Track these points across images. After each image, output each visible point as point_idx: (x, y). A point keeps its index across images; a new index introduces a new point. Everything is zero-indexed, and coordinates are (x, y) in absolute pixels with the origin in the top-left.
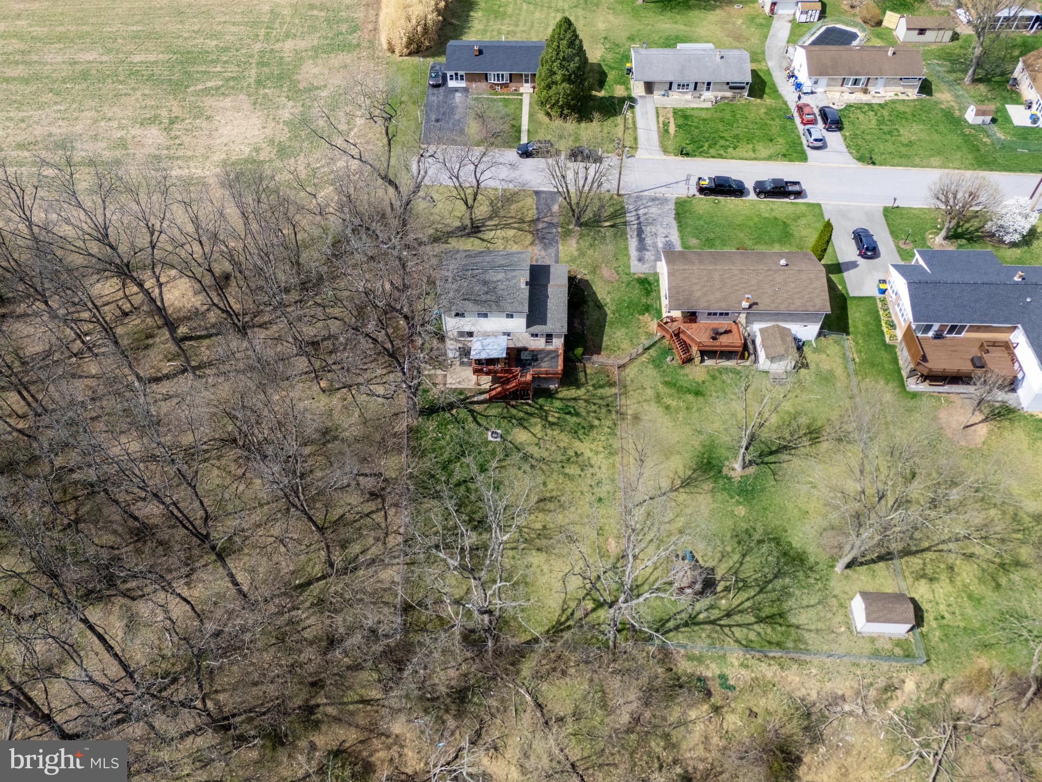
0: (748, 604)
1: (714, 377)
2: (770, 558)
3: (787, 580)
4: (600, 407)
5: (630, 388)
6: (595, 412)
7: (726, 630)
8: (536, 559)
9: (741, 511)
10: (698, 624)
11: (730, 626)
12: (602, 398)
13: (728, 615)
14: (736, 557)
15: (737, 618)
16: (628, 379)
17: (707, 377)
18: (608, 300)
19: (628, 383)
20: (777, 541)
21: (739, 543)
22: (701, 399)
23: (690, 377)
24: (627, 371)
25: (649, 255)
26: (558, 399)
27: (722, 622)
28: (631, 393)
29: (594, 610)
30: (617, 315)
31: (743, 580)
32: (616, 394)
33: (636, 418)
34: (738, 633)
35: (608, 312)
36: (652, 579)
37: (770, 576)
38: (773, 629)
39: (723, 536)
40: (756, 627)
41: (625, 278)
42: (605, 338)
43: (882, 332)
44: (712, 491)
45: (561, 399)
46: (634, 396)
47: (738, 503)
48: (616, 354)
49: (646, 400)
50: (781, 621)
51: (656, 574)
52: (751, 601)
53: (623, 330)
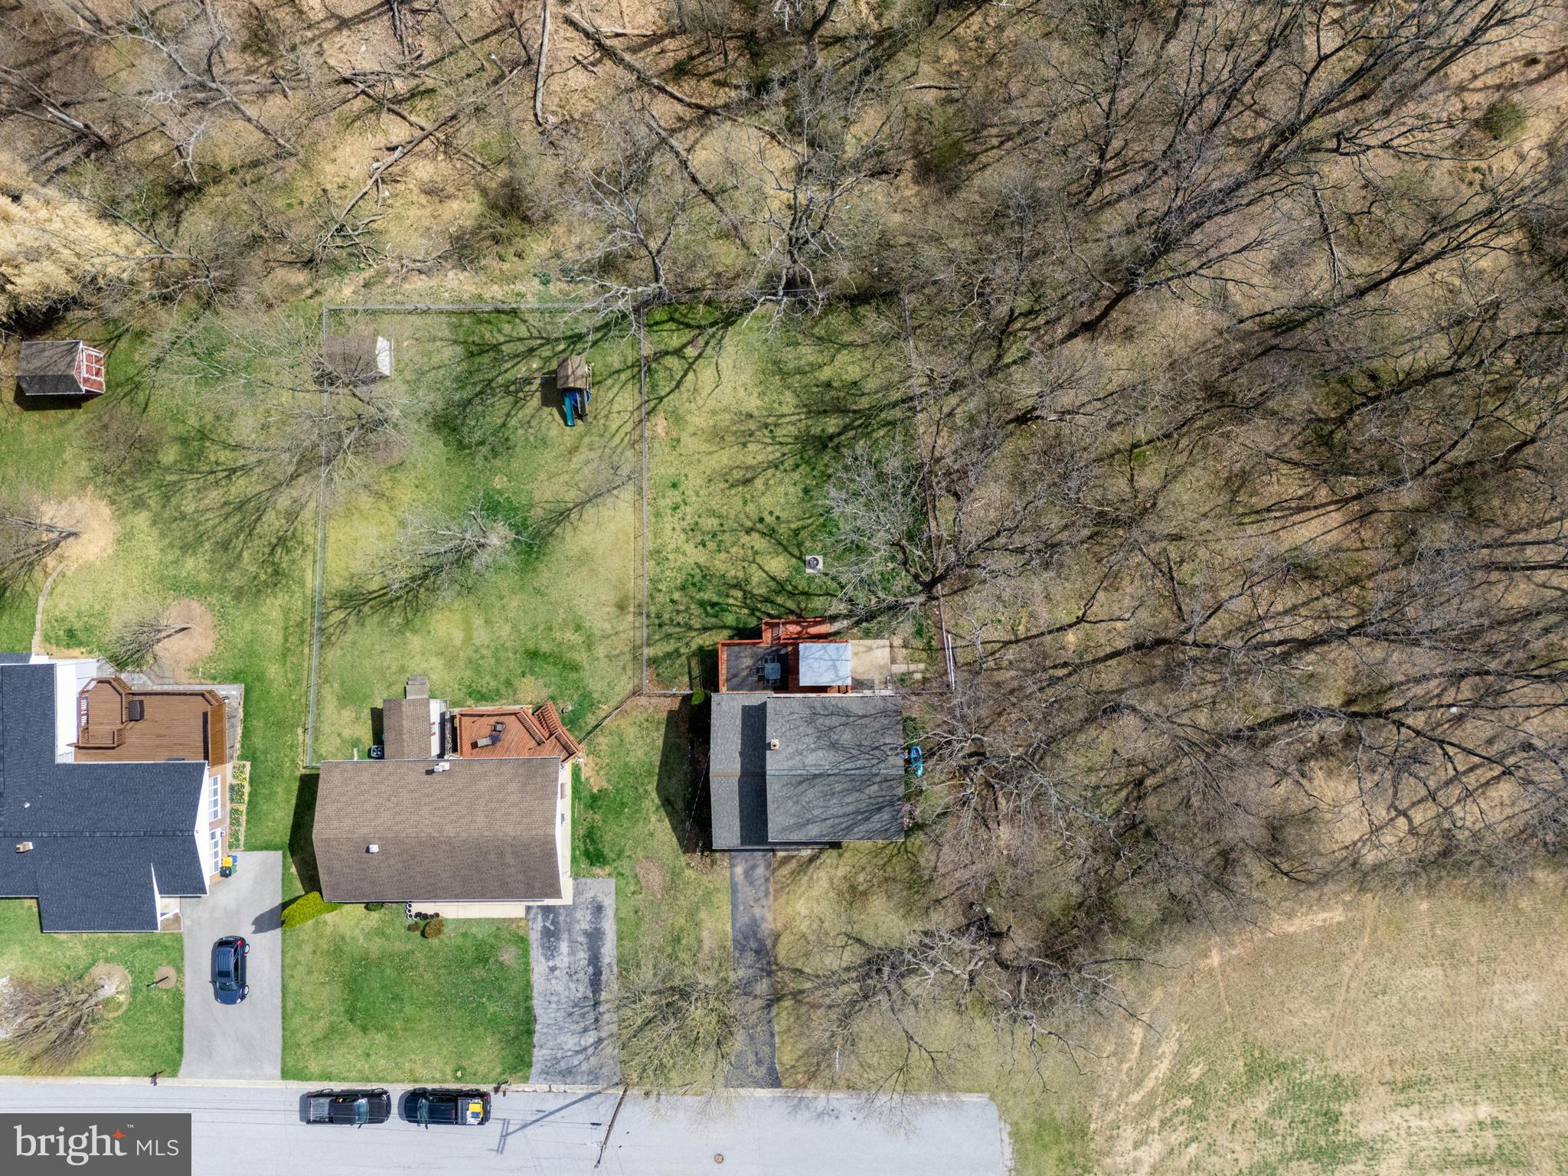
0: (508, 365)
1: (508, 683)
2: (473, 423)
3: (457, 397)
4: (672, 620)
5: (629, 657)
6: (678, 612)
7: (535, 333)
8: (753, 403)
9: (498, 482)
10: (565, 338)
11: (531, 338)
12: (669, 636)
13: (531, 350)
14: (513, 422)
15: (521, 348)
16: (630, 673)
17: (516, 683)
18: (653, 819)
19: (630, 666)
20: (461, 446)
21: (507, 439)
22: (531, 646)
23: (541, 682)
24: (630, 687)
25: (583, 921)
26: (729, 627)
27: (539, 342)
28: (626, 649)
29: (685, 346)
30: (641, 790)
31: (508, 393)
32: (649, 645)
33: (621, 607)
34: (522, 331)
35: (654, 795)
36: (615, 389)
37: (477, 401)
38: (482, 337)
39: (525, 448)
40: (502, 339)
41: (625, 866)
42: (660, 743)
43: (251, 783)
44: (532, 506)
45: (724, 627)
46: (621, 645)
47: (500, 493)
48: (645, 715)
49: (607, 637)
50: (474, 349)
51: (611, 395)
52: (503, 369)
53: (632, 760)
